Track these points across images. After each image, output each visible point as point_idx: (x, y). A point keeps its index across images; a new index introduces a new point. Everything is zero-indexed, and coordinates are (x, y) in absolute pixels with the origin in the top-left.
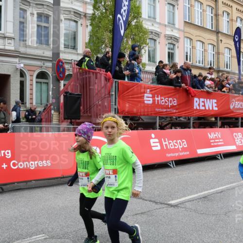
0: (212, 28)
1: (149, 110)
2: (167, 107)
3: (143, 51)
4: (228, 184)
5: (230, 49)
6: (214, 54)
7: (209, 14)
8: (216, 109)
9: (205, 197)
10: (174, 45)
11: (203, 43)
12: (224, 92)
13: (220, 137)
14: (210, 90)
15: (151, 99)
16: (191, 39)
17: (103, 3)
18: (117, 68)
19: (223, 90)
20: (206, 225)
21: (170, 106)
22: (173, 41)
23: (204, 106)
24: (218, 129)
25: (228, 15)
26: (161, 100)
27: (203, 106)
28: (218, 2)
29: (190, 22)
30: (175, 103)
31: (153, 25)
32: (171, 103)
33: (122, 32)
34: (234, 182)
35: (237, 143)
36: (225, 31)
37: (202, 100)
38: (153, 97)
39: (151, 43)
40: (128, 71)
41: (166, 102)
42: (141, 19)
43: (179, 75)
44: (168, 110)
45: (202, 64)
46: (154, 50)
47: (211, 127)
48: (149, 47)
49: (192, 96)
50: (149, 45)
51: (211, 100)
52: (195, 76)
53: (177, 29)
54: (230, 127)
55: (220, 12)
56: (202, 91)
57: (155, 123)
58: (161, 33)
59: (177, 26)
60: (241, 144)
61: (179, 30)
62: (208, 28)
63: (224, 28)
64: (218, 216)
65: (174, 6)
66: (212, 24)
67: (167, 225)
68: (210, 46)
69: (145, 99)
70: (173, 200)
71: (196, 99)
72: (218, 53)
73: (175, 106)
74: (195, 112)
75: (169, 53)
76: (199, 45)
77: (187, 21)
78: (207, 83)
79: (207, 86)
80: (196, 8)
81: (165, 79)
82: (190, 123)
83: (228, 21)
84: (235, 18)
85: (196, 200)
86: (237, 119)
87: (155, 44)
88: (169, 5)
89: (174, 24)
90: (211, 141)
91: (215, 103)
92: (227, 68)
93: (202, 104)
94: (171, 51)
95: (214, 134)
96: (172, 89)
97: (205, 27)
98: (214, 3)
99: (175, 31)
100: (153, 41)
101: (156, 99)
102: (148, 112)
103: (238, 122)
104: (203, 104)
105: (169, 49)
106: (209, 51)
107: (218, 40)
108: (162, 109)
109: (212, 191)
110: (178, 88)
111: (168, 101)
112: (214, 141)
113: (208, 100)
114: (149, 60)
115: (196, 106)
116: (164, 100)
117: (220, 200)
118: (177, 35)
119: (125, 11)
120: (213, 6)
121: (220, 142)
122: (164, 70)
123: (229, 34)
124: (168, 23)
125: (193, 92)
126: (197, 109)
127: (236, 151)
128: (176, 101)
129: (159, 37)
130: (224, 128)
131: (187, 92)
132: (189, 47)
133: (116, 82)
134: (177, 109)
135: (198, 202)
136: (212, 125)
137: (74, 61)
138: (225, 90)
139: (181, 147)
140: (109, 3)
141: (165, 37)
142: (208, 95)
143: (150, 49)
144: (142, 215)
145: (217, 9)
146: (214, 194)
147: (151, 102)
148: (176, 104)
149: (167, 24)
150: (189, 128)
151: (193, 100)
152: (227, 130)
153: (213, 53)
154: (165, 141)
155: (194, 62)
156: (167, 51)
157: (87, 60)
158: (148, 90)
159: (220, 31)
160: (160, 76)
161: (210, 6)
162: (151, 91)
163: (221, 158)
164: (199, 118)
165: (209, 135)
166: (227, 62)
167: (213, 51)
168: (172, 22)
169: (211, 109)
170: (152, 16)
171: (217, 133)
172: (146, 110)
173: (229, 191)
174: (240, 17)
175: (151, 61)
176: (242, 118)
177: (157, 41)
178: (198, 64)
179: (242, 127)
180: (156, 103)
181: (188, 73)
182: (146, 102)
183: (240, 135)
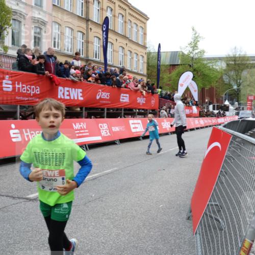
0: (82, 15)
1: (9, 98)
2: (29, 95)
3: (5, 33)
5: (99, 39)
6: (83, 43)
8: (82, 99)
10: (41, 29)
12: (90, 81)
13: (85, 127)
14: (76, 79)
15: (11, 86)
16: (60, 25)
19: (89, 80)
21: (32, 95)
23: (69, 95)
24: (84, 119)
25: (98, 3)
26: (23, 87)
27: (67, 95)
29: (59, 6)
30: (38, 91)
31: (18, 4)
32: (33, 91)
34: (97, 173)
35: (103, 134)
36: (95, 20)
37: (67, 89)
38: (13, 84)
39: (15, 25)
41: (27, 90)
43: (42, 61)
44: (30, 99)
45: (71, 52)
46: (19, 33)
47: (78, 118)
48: (12, 30)
49: (56, 85)
50: (13, 26)
51: (76, 89)
52: (61, 64)
53: (44, 12)
54: (96, 118)
56: (67, 80)
57: (16, 112)
58: (27, 15)
59: (44, 9)
60: (106, 135)
61: (47, 13)
62: (78, 15)
63: (95, 16)
64: (77, 207)
66: (82, 10)
67: (23, 220)
68: (79, 33)
69: (4, 85)
70: (32, 194)
71: (60, 88)
72: (87, 42)
73: (38, 94)
75: (35, 38)
76: (67, 32)
77: (56, 4)
78: (72, 71)
79: (72, 75)
81: (27, 64)
83: (98, 10)
84: (105, 8)
86: (103, 109)
87: (20, 27)
89: (41, 6)
90: (76, 132)
92: (96, 58)
93: (67, 93)
94: (37, 35)
95: (79, 124)
96: (35, 76)
97: (74, 13)
99: (42, 14)
100: (17, 23)
101: (17, 86)
102: (7, 100)
103: (104, 113)
104: (68, 93)
105: (35, 33)
106: (78, 39)
107: (87, 28)
108: (23, 97)
110: (41, 75)
111: (30, 88)
112: (78, 132)
113: (73, 89)
114: (13, 43)
115: (60, 95)
116: (25, 88)
117: (81, 191)
118: (44, 19)
121: (85, 132)
122: (26, 55)
123: (99, 23)
124: (35, 4)
125: (57, 80)
126: (61, 99)
127: (102, 142)
128: (39, 90)
129: (24, 19)
130: (91, 118)
131: (51, 80)
132: (57, 32)
134: (39, 98)
136: (77, 115)
138: (91, 80)
141: (32, 19)
142: (73, 84)
143: (14, 31)
147: (10, 90)
148: (39, 93)
149: (33, 5)
151: (58, 89)
152: (92, 121)
153: (82, 41)
154: (27, 132)
155: (63, 49)
156: (33, 34)
158: (7, 76)
159: (90, 19)
162: (10, 77)
163: (86, 149)
165: (74, 125)
166: (96, 51)
167: (83, 39)
169: (76, 98)
171: (82, 123)
172: (5, 98)
173: (91, 182)
174: (110, 7)
175: (14, 45)
176: (108, 109)
177: (23, 23)
178: (66, 51)
179: (107, 117)
180: (17, 91)
181: (52, 60)
182: (4, 89)
183: (105, 126)
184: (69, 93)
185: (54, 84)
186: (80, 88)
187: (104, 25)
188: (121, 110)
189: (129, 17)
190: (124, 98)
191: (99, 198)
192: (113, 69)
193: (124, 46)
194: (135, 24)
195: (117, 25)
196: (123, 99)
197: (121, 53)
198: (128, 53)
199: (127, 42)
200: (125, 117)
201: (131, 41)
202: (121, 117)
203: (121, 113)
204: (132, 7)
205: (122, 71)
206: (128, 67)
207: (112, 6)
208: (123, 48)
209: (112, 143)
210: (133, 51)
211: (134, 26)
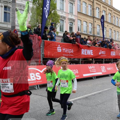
0: (91, 15)
1: (60, 55)
2: (69, 54)
3: (57, 26)
4: (98, 91)
5: (100, 26)
6: (92, 28)
7: (89, 8)
8: (92, 54)
9: (86, 98)
10: (72, 23)
11: (87, 22)
12: (96, 46)
13: (94, 68)
14: (90, 45)
15: (61, 50)
16: (81, 21)
17: (38, 2)
18: (44, 34)
19: (96, 45)
20: (87, 111)
22: (72, 21)
23: (87, 53)
24: (93, 64)
25: (99, 9)
26: (66, 50)
27: (86, 53)
28: (94, 3)
29: (80, 12)
30: (72, 52)
31: (62, 13)
32: (70, 52)
33: (47, 16)
34: (101, 90)
35: (103, 71)
36: (97, 17)
37: (85, 50)
38: (62, 49)
39: (61, 22)
40: (49, 36)
41: (68, 51)
42: (56, 10)
43: (75, 38)
44: (69, 55)
45: (86, 32)
46: (63, 26)
47: (90, 64)
48: (60, 24)
49: (81, 48)
50: (60, 23)
51: (90, 50)
54: (99, 63)
55: (95, 8)
58: (66, 17)
59: (74, 14)
60: (104, 72)
61: (75, 16)
62: (89, 15)
63: (97, 15)
64: (92, 107)
65: (72, 4)
66: (91, 13)
68: (90, 24)
69: (58, 49)
70: (71, 99)
71: (83, 50)
72: (94, 28)
73: (73, 53)
74: (82, 56)
75: (70, 27)
76: (84, 24)
77: (79, 11)
78: (88, 42)
79: (88, 44)
80: (83, 5)
81: (68, 39)
82: (79, 61)
83: (99, 12)
84: (102, 11)
85: (82, 99)
86: (103, 59)
87: (63, 23)
88: (70, 4)
89: (72, 13)
90: (90, 70)
91: (92, 52)
92: (98, 35)
93: (85, 52)
94: (71, 26)
95: (91, 67)
96: (71, 45)
97: (88, 14)
98: (92, 3)
99: (73, 16)
100: (62, 21)
101: (63, 49)
103: (103, 61)
104: (86, 52)
105: (70, 25)
107: (94, 21)
108: (66, 54)
109: (90, 94)
111: (69, 50)
112: (91, 70)
113: (89, 50)
114: (60, 30)
115: (82, 53)
116: (67, 50)
118: (74, 18)
119: (48, 6)
120: (92, 5)
121: (94, 70)
122: (67, 35)
123: (99, 18)
125: (81, 46)
126: (83, 55)
127: (102, 75)
128: (73, 51)
129: (65, 19)
130: (96, 64)
131: (78, 46)
132: (80, 24)
133: (43, 41)
134: (73, 55)
135: (83, 100)
136: (90, 62)
138: (97, 46)
139: (76, 73)
140: (41, 2)
141: (68, 19)
142: (89, 48)
143: (61, 25)
144: (56, 107)
145: (93, 6)
146: (91, 96)
147: (60, 51)
148: (73, 52)
149: (69, 13)
150: (79, 64)
151: (81, 50)
152: (97, 65)
153: (91, 27)
155: (82, 31)
156: (69, 26)
157: (29, 30)
158: (59, 45)
159: (95, 17)
160: (65, 39)
161: (90, 4)
162: (60, 46)
163: (95, 78)
164: (84, 59)
165: (89, 67)
166: (98, 32)
167: (92, 26)
169: (90, 54)
170: (62, 9)
171: (93, 66)
172: (58, 55)
173: (98, 95)
174: (104, 10)
176: (105, 59)
177: (64, 21)
178: (84, 33)
179: (105, 63)
180: (63, 52)
181: (79, 37)
182: (58, 51)
183: (104, 67)
185: (80, 48)
187: (102, 19)
188: (111, 59)
189: (113, 14)
190: (113, 53)
191: (103, 103)
192: (107, 39)
193: (112, 29)
194: (117, 17)
195: (108, 18)
196: (112, 54)
197: (110, 32)
198: (114, 32)
199: (113, 26)
200: (113, 63)
201: (115, 26)
202: (111, 63)
203: (111, 61)
204: (115, 9)
205: (112, 40)
206: (114, 39)
207: (105, 9)
208: (111, 29)
209: (107, 76)
210: (116, 31)
211: (116, 18)
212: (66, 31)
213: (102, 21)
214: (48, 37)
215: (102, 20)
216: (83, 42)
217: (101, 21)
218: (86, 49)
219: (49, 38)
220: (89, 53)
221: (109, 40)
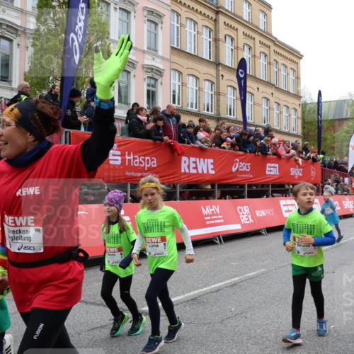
0: (210, 58)
1: (117, 175)
2: (143, 170)
4: (228, 279)
5: (234, 89)
6: (212, 95)
7: (205, 38)
8: (213, 172)
9: (194, 299)
10: (156, 80)
11: (197, 78)
12: (224, 148)
13: (218, 211)
14: (205, 146)
15: (119, 158)
16: (180, 73)
17: (52, 15)
18: (69, 112)
19: (223, 146)
20: (193, 339)
21: (146, 169)
22: (154, 74)
23: (196, 168)
24: (216, 201)
25: (232, 40)
26: (134, 159)
27: (194, 168)
28: (218, 23)
29: (179, 48)
30: (154, 164)
32: (148, 164)
34: (237, 276)
35: (243, 220)
36: (228, 63)
37: (192, 159)
38: (123, 155)
39: (122, 77)
40: (85, 117)
41: (141, 163)
42: (108, 42)
43: (160, 123)
44: (144, 174)
45: (196, 108)
46: (127, 87)
47: (207, 199)
48: (119, 82)
49: (179, 155)
51: (206, 160)
52: (184, 126)
53: (160, 57)
54: (233, 198)
55: (221, 36)
56: (193, 147)
58: (138, 62)
59: (160, 53)
60: (248, 222)
61: (163, 58)
62: (204, 57)
63: (228, 59)
64: (211, 325)
65: (156, 24)
66: (210, 52)
68: (207, 82)
69: (111, 157)
71: (184, 159)
72: (218, 94)
73: (155, 168)
74: (183, 177)
75: (148, 91)
76: (191, 82)
77: (175, 46)
78: (201, 135)
79: (200, 141)
80: (188, 29)
81: (141, 128)
82: (175, 192)
83: (232, 50)
84: (241, 46)
85: (182, 303)
86: (242, 186)
87: (128, 79)
88: (149, 23)
89: (156, 50)
90: (206, 218)
91: (212, 164)
92: (230, 114)
93: (192, 165)
94: (151, 89)
95: (210, 208)
96: (150, 144)
97: (200, 56)
98: (213, 23)
99: (158, 60)
100: (125, 74)
101: (127, 157)
102: (114, 177)
103: (244, 191)
104: (194, 165)
105: (148, 85)
106: (206, 91)
107: (217, 75)
108: (135, 172)
109: (204, 289)
110: (158, 142)
111: (144, 160)
112: (209, 218)
113: (202, 160)
114: (120, 101)
115: (184, 168)
116: (138, 160)
117: (215, 302)
118: (161, 66)
119: (80, 28)
120: (212, 27)
121: (218, 219)
122: (139, 116)
123: (233, 67)
124: (148, 48)
125: (180, 148)
126: (185, 173)
127: (241, 231)
128: (155, 161)
129: (134, 68)
130: (225, 199)
131: (171, 148)
132: (177, 83)
133: (66, 132)
134: (157, 173)
135: (185, 306)
136: (207, 195)
137: (5, 99)
138: (226, 146)
140: (61, 15)
141: (143, 68)
142: (202, 153)
143: (121, 84)
144: (103, 330)
145: (217, 32)
146: (207, 293)
147: (119, 163)
148: (155, 166)
149: (146, 49)
150: (175, 200)
151: (181, 159)
152: (228, 203)
153: (211, 93)
155: (185, 105)
156: (145, 88)
157: (24, 99)
158: (115, 145)
159: (221, 62)
160: (133, 125)
161: (207, 27)
162: (119, 146)
163: (220, 241)
164: (189, 186)
165: (203, 210)
166: (230, 106)
167: (212, 91)
168: (153, 47)
169: (205, 172)
171: (214, 206)
172: (112, 174)
173: (229, 289)
174: (248, 45)
175: (122, 103)
176: (250, 186)
177: (132, 74)
178: (189, 108)
179: (249, 197)
180: (127, 164)
181: (173, 121)
182: (111, 162)
183: (246, 209)
184: (196, 165)
185: (176, 154)
186: (211, 158)
187: (240, 70)
188: (268, 186)
189: (274, 57)
190: (272, 169)
191: (241, 313)
192: (253, 128)
193: (270, 97)
194: (283, 65)
195: (258, 68)
196: (271, 171)
197: (264, 106)
198: (275, 106)
199: (273, 90)
200: (273, 196)
201: (278, 89)
202: (267, 197)
203: (268, 191)
204: (279, 42)
205: (268, 131)
206: (275, 125)
207: (250, 42)
208: (268, 100)
209: (257, 233)
210: (282, 103)
211: (282, 68)
212: (136, 104)
213: (242, 76)
214: (82, 122)
215: (242, 73)
216: (186, 134)
217: (238, 76)
218: (193, 157)
219: (84, 124)
220: (204, 167)
221: (261, 131)
